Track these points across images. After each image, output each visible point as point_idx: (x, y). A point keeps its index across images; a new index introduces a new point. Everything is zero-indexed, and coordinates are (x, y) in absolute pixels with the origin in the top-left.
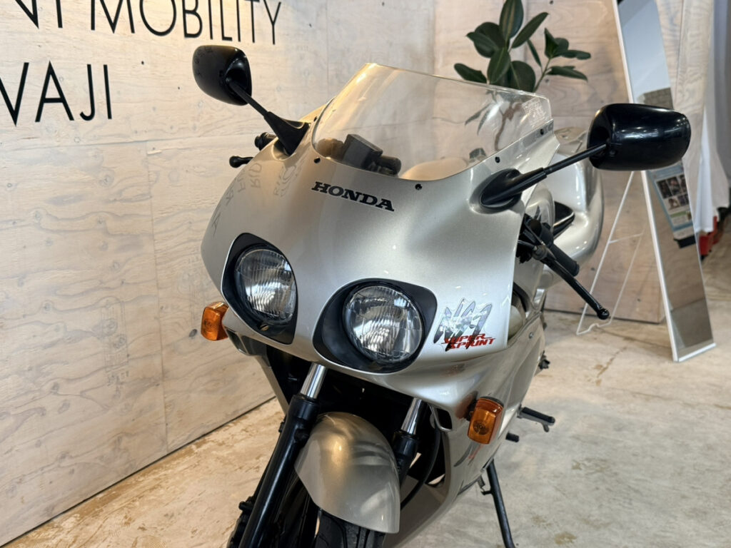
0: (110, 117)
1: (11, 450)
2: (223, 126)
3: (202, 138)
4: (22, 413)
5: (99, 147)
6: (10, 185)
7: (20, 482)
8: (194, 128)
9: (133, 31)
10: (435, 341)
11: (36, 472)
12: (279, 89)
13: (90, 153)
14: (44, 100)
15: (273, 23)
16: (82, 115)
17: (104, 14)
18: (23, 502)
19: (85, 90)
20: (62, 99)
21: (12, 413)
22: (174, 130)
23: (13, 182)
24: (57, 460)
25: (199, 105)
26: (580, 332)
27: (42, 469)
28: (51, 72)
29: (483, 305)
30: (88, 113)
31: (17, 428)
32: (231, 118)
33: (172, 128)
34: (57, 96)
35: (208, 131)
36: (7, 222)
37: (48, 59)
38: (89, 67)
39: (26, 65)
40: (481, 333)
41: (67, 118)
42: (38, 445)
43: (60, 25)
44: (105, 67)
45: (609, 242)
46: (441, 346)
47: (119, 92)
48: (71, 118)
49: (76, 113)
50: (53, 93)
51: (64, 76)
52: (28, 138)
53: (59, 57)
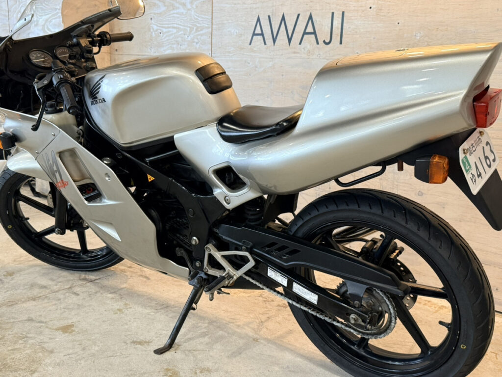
0: (341, 43)
14: (305, 33)
16: (324, 42)
19: (328, 27)
20: (314, 33)
28: (311, 18)
37: (310, 11)
38: (333, 13)
39: (299, 15)
41: (316, 43)
44: (343, 13)
48: (318, 43)
49: (321, 42)
50: (310, 29)
51: (318, 20)
52: (295, 53)
53: (316, 10)
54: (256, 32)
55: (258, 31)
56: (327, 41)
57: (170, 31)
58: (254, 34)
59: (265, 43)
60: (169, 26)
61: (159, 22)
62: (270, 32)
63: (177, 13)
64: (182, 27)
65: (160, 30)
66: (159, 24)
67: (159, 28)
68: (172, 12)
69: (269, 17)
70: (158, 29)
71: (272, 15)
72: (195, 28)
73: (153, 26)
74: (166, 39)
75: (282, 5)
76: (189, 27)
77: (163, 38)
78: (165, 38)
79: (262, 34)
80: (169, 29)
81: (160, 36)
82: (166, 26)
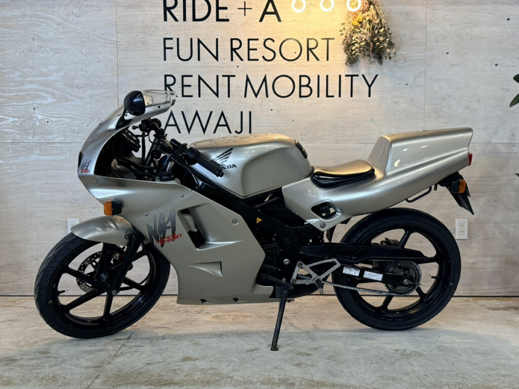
0: (250, 132)
3: (307, 144)
8: (302, 139)
9: (267, 96)
12: (372, 120)
14: (218, 125)
15: (370, 86)
16: (236, 132)
17: (252, 91)
19: (238, 121)
20: (227, 125)
25: (306, 129)
28: (222, 114)
34: (225, 124)
35: (312, 141)
37: (222, 110)
38: (242, 113)
39: (211, 112)
41: (228, 132)
43: (229, 96)
44: (250, 113)
47: (256, 123)
48: (230, 132)
49: (233, 131)
51: (229, 116)
53: (227, 109)
54: (170, 123)
55: (172, 122)
56: (239, 131)
57: (62, 121)
58: (167, 125)
59: (180, 132)
60: (61, 116)
61: (46, 112)
62: (184, 124)
63: (72, 105)
64: (79, 117)
65: (48, 119)
66: (46, 114)
67: (46, 117)
68: (64, 104)
69: (182, 112)
70: (44, 118)
71: (186, 111)
72: (97, 118)
73: (37, 115)
74: (55, 128)
75: (194, 104)
76: (89, 118)
77: (51, 126)
78: (54, 126)
79: (176, 125)
80: (61, 119)
81: (48, 125)
82: (57, 115)
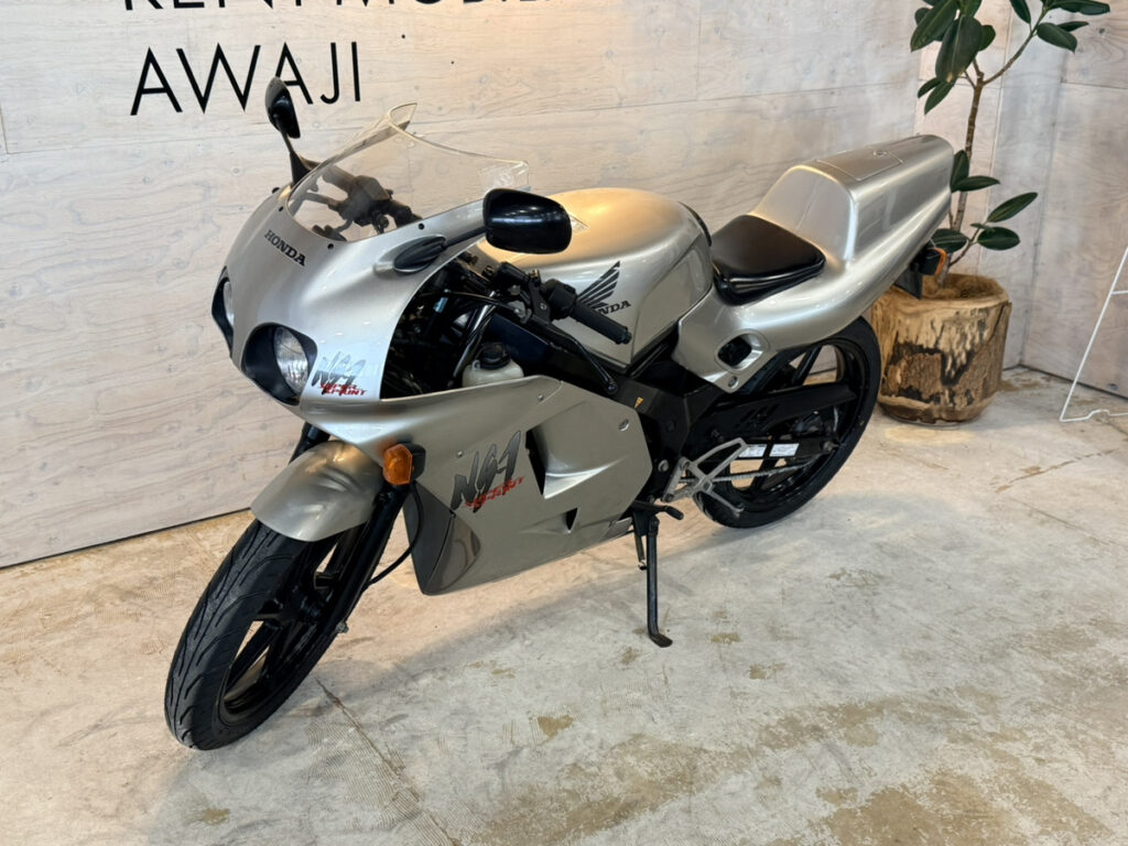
0: (358, 98)
1: (233, 427)
2: (516, 104)
3: (483, 120)
4: (247, 394)
5: (344, 132)
6: (237, 171)
7: (242, 459)
8: (473, 107)
10: (313, 384)
11: (261, 453)
12: (609, 54)
13: (332, 138)
16: (323, 98)
18: (244, 479)
19: (327, 71)
20: (299, 82)
21: (236, 393)
22: (443, 112)
23: (240, 167)
24: (284, 445)
25: (480, 82)
26: (1064, 418)
27: (267, 451)
29: (358, 360)
30: (330, 95)
31: (240, 408)
32: (529, 93)
33: (440, 109)
34: (293, 78)
35: (493, 111)
36: (233, 207)
37: (284, 41)
38: (333, 46)
39: (257, 49)
40: (353, 383)
41: (304, 101)
42: (264, 427)
43: (299, 2)
44: (354, 45)
45: (1111, 292)
46: (318, 389)
47: (370, 72)
49: (315, 97)
50: (287, 75)
51: (303, 56)
52: (259, 123)
53: (297, 38)
54: (147, 86)
55: (153, 81)
58: (141, 91)
59: (178, 108)
62: (188, 85)
71: (189, 47)
75: (211, 27)
79: (166, 89)
